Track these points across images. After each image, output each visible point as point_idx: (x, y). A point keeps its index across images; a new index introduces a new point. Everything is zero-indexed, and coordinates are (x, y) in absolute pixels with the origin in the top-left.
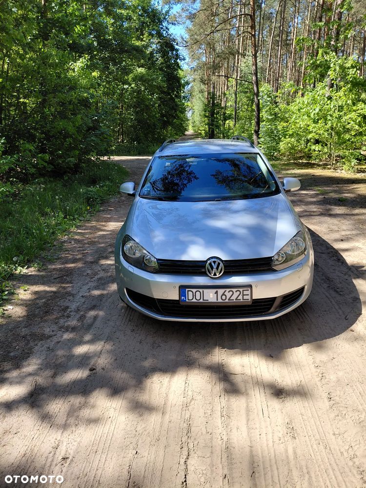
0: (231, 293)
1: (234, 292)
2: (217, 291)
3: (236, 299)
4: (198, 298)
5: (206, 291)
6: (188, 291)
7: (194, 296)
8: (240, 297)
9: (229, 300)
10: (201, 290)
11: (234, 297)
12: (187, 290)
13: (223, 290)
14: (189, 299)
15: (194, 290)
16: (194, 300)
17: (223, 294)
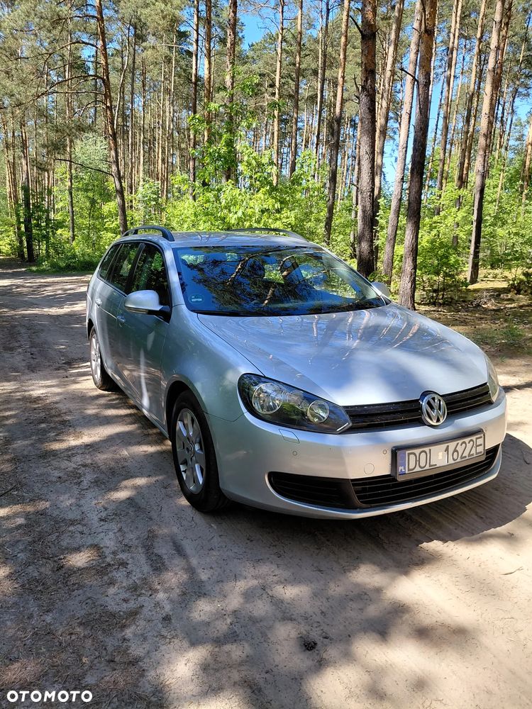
0: (464, 445)
1: (467, 443)
2: (448, 446)
3: (469, 455)
4: (422, 464)
5: (433, 448)
6: (409, 454)
7: (418, 461)
8: (473, 452)
9: (462, 458)
10: (427, 449)
11: (466, 454)
12: (407, 452)
13: (455, 443)
14: (410, 468)
15: (417, 451)
16: (418, 469)
17: (455, 450)
